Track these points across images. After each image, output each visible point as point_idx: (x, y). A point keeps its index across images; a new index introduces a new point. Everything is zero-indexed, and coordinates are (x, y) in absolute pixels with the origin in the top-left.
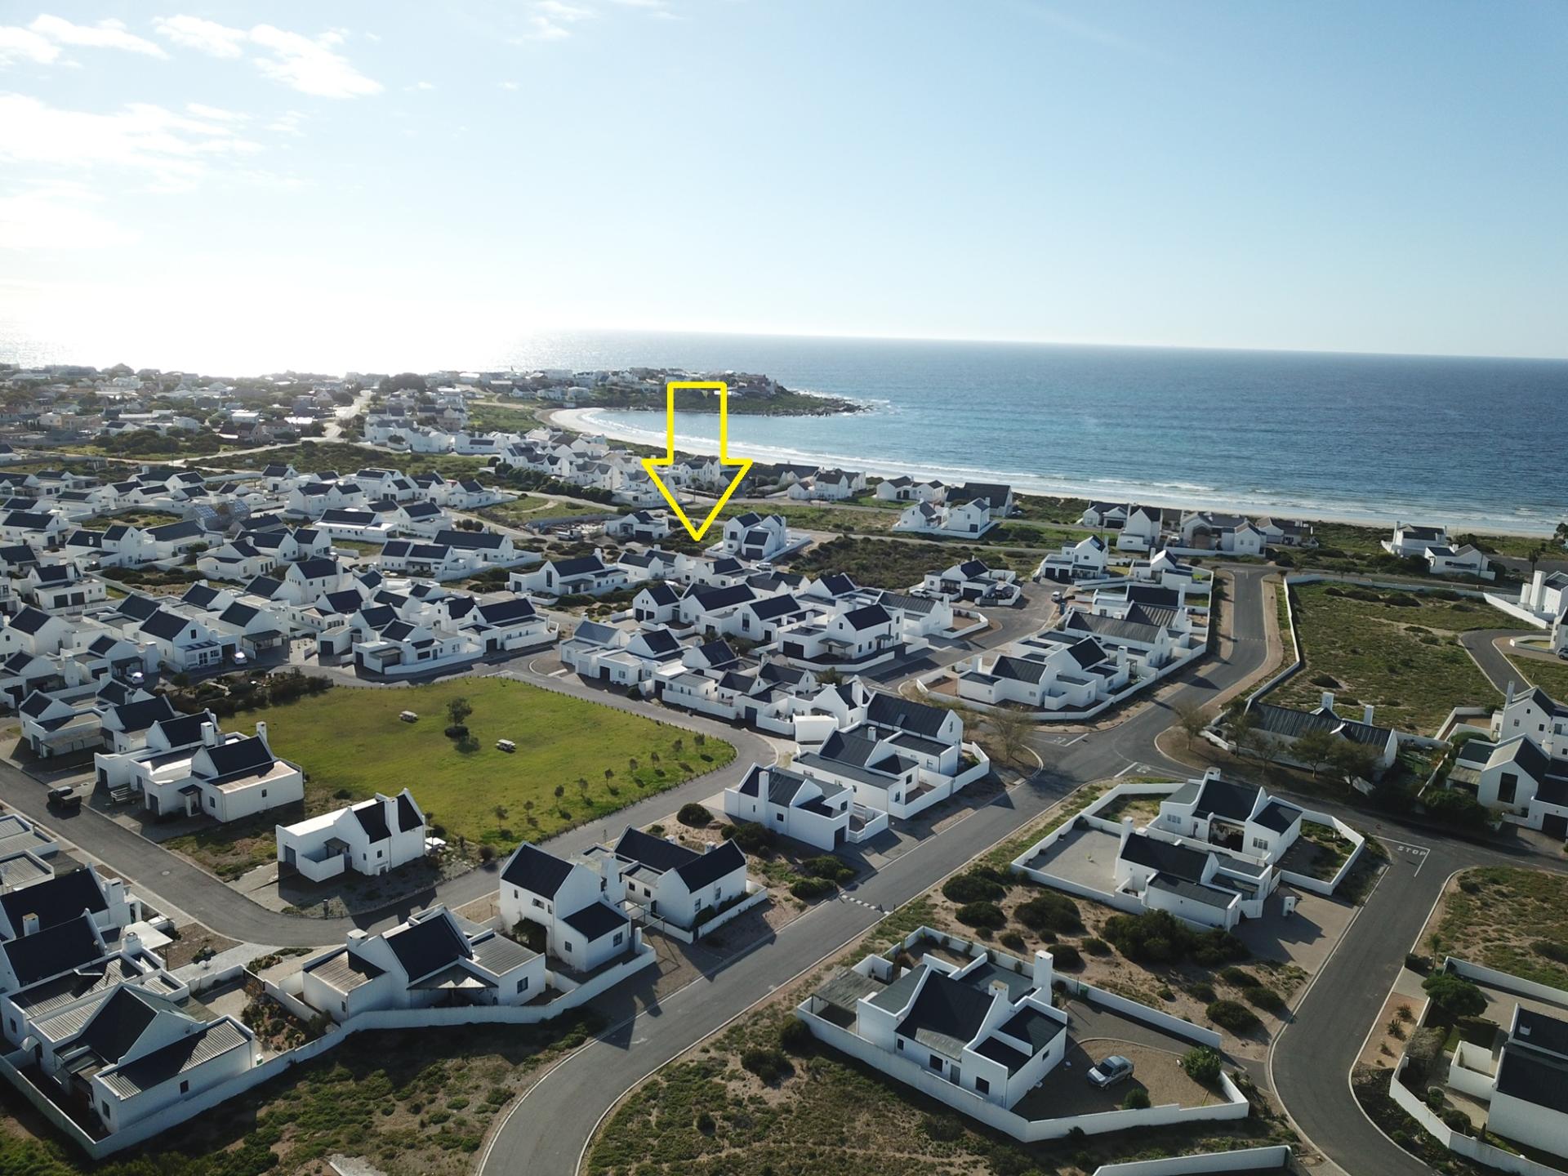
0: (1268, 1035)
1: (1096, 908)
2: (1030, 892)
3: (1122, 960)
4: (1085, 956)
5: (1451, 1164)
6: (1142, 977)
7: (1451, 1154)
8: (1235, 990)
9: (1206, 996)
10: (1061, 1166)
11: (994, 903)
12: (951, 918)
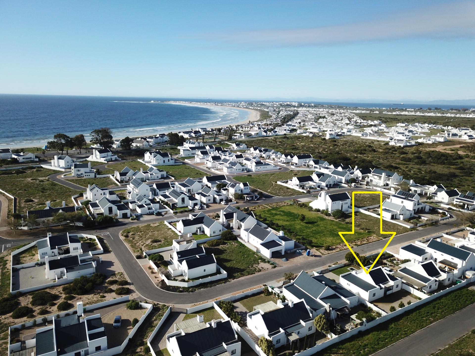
0: (133, 290)
1: (53, 289)
2: (26, 297)
3: (80, 296)
4: (69, 302)
5: (190, 290)
6: (91, 297)
7: (189, 288)
8: (114, 285)
9: (111, 291)
10: (136, 350)
11: (20, 307)
12: (11, 320)
